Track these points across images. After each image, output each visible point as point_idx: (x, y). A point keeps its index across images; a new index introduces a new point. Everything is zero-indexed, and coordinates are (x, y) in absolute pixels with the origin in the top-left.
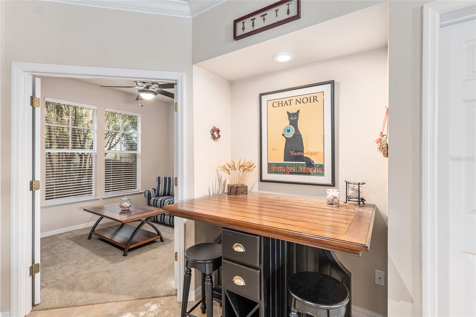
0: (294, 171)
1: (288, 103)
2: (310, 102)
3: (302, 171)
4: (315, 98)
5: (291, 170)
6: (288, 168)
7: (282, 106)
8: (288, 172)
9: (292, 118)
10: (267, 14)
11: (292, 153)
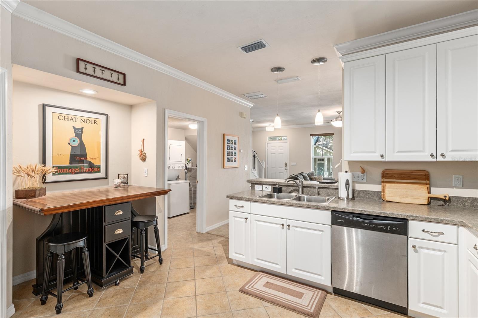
0: (78, 171)
1: (74, 119)
2: (92, 123)
3: (86, 171)
4: (95, 122)
5: (76, 171)
6: (74, 169)
7: (68, 120)
8: (73, 173)
9: (77, 132)
10: (105, 71)
11: (77, 158)
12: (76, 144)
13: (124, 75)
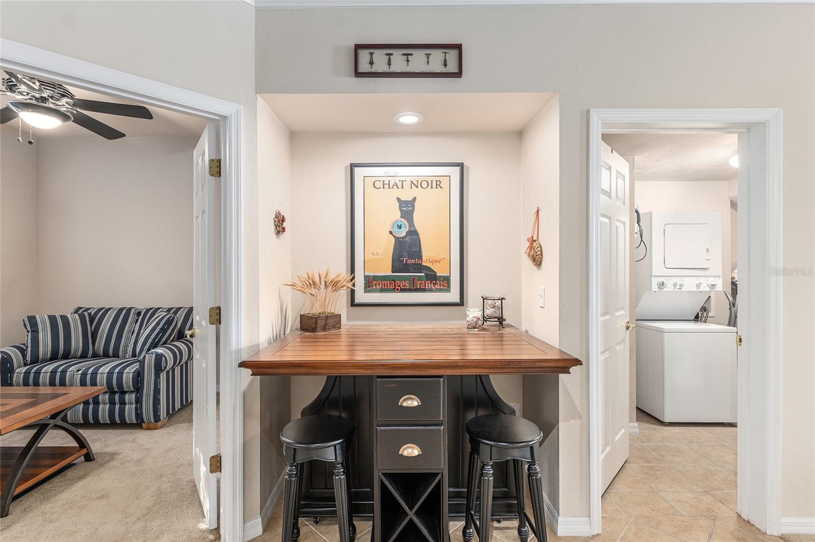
0: (407, 286)
1: (400, 185)
2: (432, 188)
3: (420, 287)
4: (438, 183)
5: (403, 286)
6: (399, 282)
7: (389, 188)
8: (398, 290)
9: (405, 209)
10: (412, 54)
11: (405, 261)
12: (402, 233)
13: (459, 48)
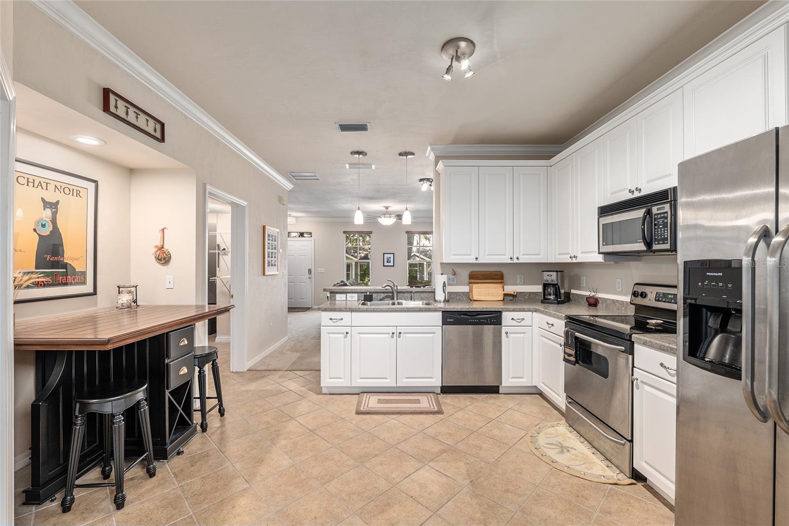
0: (50, 282)
1: (44, 185)
2: (73, 195)
4: (78, 192)
8: (41, 285)
10: (140, 115)
11: (48, 258)
12: (46, 231)
13: (163, 125)
